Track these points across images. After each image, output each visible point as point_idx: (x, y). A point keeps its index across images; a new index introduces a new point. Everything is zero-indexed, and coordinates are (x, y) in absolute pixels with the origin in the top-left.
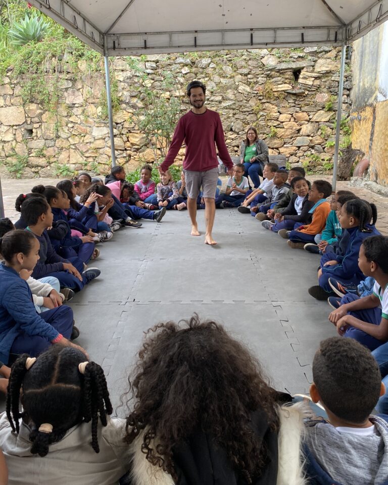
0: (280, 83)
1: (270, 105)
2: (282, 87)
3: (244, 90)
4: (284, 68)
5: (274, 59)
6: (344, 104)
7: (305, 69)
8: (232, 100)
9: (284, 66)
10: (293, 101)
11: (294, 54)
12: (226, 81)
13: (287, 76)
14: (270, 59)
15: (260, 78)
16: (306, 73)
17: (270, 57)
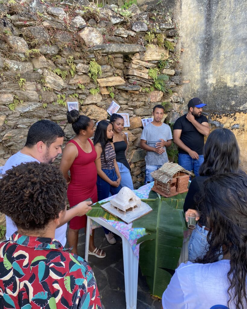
0: (110, 74)
1: (97, 109)
2: (113, 81)
3: (55, 82)
4: (114, 51)
5: (98, 35)
6: (176, 104)
7: (138, 56)
8: (35, 101)
9: (114, 48)
10: (125, 102)
11: (123, 32)
12: (19, 66)
13: (118, 65)
14: (93, 34)
15: (80, 65)
16: (139, 61)
17: (93, 31)
